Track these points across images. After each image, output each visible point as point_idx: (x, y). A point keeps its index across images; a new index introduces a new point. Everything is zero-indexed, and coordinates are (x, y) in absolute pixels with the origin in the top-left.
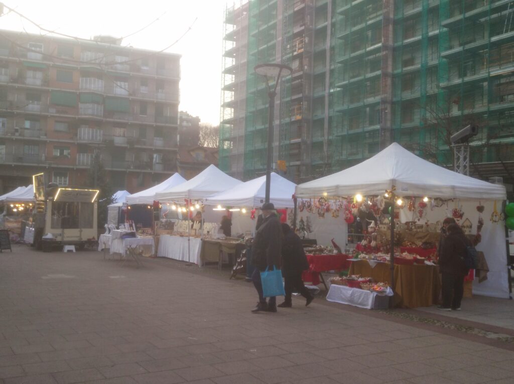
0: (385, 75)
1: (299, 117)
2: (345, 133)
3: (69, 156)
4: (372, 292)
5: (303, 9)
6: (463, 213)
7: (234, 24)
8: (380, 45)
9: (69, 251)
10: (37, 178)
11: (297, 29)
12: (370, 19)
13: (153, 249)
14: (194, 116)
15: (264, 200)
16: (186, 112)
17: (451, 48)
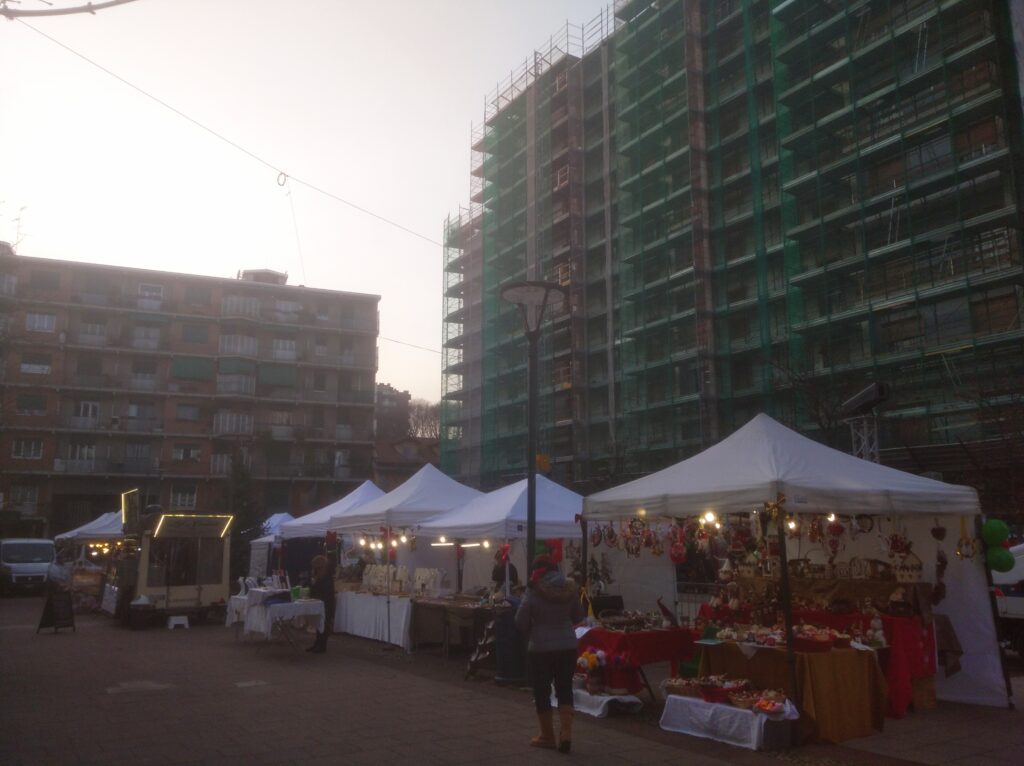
0: (702, 315)
1: (567, 385)
2: (643, 408)
3: (199, 460)
4: (756, 713)
5: (568, 220)
6: (911, 543)
7: (460, 247)
8: (690, 269)
9: (178, 627)
10: (128, 497)
11: (559, 251)
12: (672, 232)
13: (323, 621)
14: (401, 390)
15: (525, 525)
16: (389, 385)
17: (804, 270)
